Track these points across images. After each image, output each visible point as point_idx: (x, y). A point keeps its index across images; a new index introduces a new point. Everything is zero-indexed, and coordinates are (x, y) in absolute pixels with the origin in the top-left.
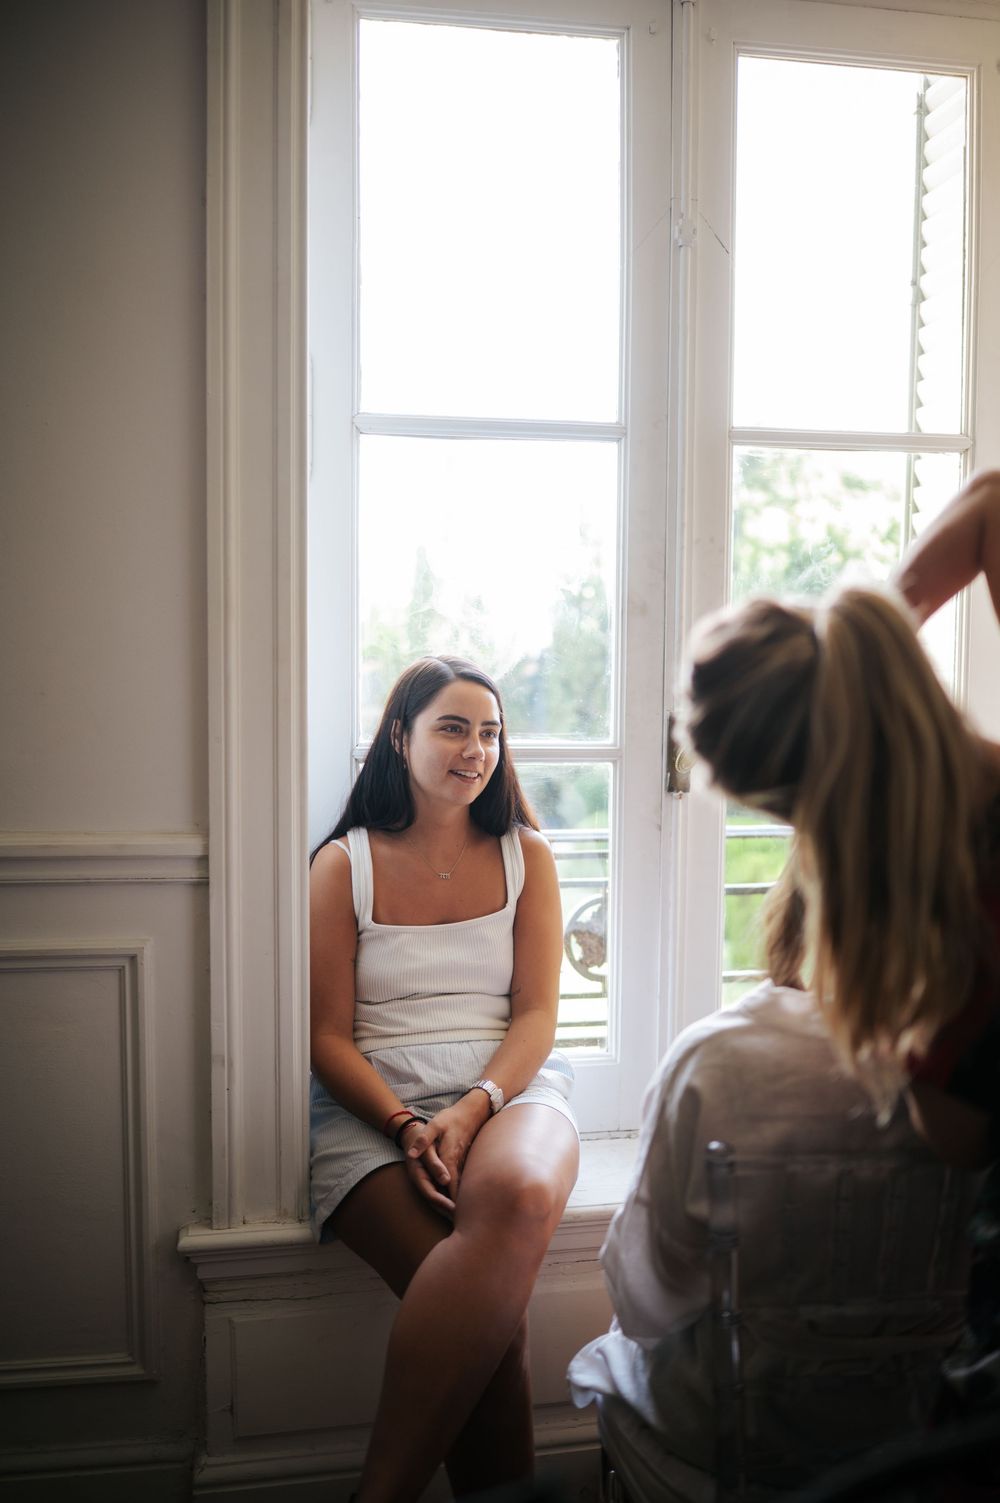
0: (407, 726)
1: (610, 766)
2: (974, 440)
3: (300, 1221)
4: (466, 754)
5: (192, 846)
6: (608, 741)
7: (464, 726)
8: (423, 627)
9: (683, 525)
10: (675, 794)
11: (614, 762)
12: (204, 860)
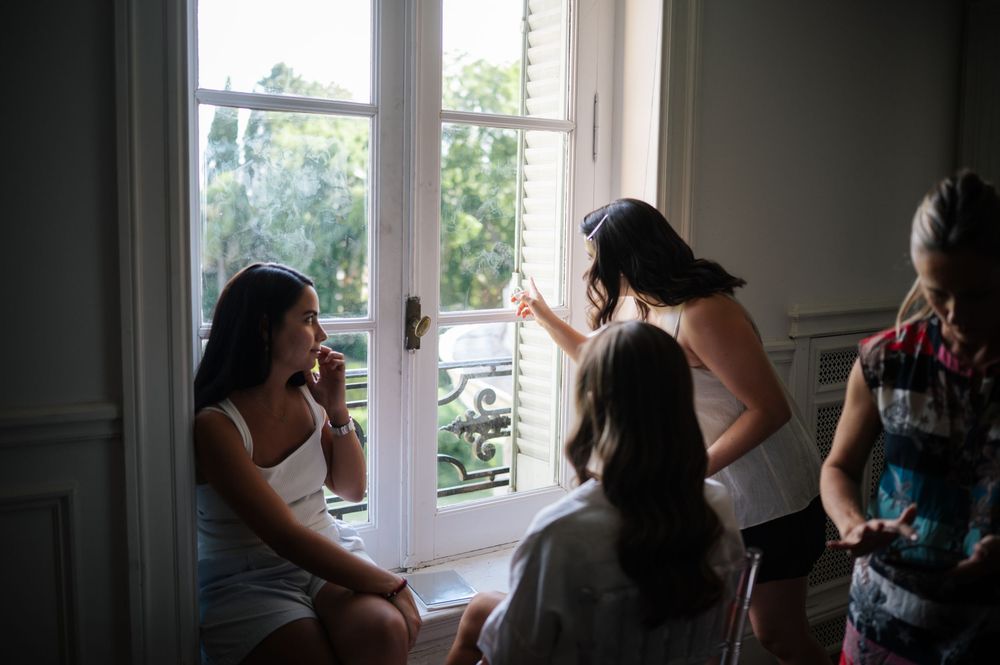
1: (368, 334)
2: (576, 124)
5: (109, 411)
6: (367, 317)
9: (414, 173)
10: (411, 351)
11: (371, 331)
12: (118, 422)
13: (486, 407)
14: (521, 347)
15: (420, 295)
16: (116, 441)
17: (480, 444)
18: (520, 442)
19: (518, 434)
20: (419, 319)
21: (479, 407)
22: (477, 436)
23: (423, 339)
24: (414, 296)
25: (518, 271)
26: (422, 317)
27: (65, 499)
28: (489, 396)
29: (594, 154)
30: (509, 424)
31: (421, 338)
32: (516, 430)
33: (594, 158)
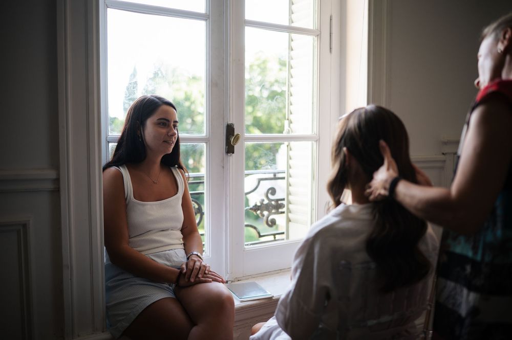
0: (143, 124)
1: (205, 145)
2: (320, 32)
3: (103, 332)
4: (170, 134)
5: (52, 174)
6: (204, 134)
7: (167, 123)
8: (133, 88)
9: (230, 53)
10: (229, 154)
11: (206, 143)
12: (57, 181)
13: (271, 197)
14: (290, 162)
15: (234, 123)
16: (56, 192)
17: (268, 218)
18: (290, 215)
19: (289, 211)
20: (234, 135)
21: (267, 197)
22: (266, 213)
23: (236, 147)
24: (231, 123)
25: (288, 119)
26: (235, 134)
27: (25, 226)
28: (273, 191)
29: (331, 48)
30: (284, 207)
31: (235, 146)
32: (288, 209)
33: (331, 51)
